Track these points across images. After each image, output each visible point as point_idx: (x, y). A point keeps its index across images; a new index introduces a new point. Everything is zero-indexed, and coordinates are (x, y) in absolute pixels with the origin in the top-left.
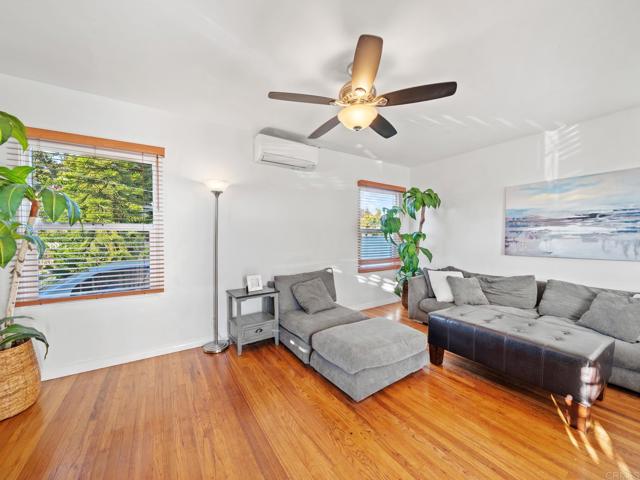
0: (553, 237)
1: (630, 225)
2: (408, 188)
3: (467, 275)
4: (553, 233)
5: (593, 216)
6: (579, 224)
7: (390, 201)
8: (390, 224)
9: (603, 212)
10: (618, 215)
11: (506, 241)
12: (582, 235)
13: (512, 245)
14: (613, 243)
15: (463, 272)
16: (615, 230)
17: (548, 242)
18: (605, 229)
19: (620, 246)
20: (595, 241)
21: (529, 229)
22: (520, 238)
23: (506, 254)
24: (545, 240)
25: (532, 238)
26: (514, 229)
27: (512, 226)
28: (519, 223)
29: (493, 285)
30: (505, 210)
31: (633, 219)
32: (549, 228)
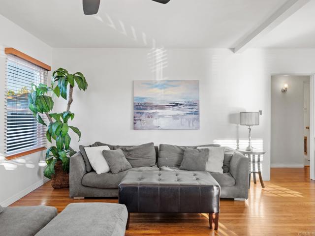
0: (160, 116)
1: (191, 110)
2: (54, 68)
3: (113, 148)
4: (160, 114)
5: (177, 104)
6: (171, 109)
7: (38, 78)
8: (42, 102)
9: (181, 103)
10: (187, 105)
11: (135, 120)
12: (173, 116)
13: (138, 122)
14: (185, 120)
15: (109, 146)
16: (185, 113)
17: (158, 120)
18: (181, 112)
19: (188, 122)
20: (178, 119)
21: (147, 111)
22: (143, 117)
23: (135, 129)
24: (156, 119)
25: (149, 117)
26: (139, 111)
27: (137, 109)
28: (142, 107)
29: (131, 153)
30: (133, 97)
31: (191, 107)
32: (158, 111)
